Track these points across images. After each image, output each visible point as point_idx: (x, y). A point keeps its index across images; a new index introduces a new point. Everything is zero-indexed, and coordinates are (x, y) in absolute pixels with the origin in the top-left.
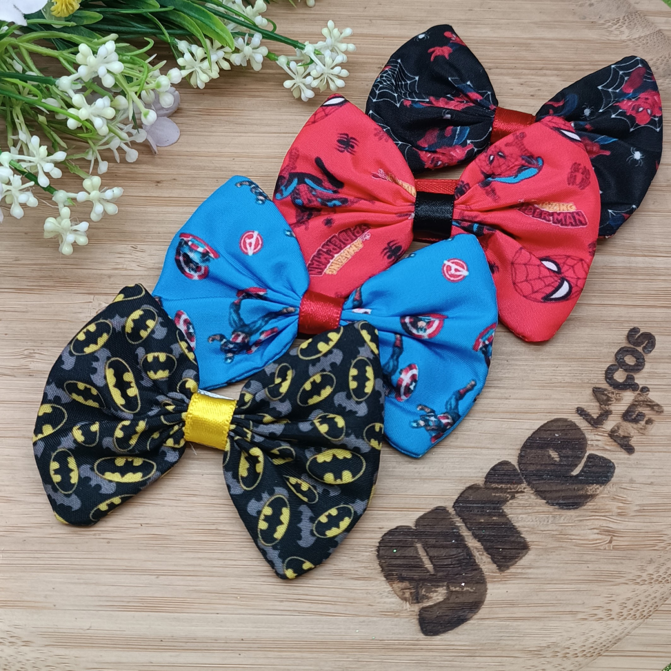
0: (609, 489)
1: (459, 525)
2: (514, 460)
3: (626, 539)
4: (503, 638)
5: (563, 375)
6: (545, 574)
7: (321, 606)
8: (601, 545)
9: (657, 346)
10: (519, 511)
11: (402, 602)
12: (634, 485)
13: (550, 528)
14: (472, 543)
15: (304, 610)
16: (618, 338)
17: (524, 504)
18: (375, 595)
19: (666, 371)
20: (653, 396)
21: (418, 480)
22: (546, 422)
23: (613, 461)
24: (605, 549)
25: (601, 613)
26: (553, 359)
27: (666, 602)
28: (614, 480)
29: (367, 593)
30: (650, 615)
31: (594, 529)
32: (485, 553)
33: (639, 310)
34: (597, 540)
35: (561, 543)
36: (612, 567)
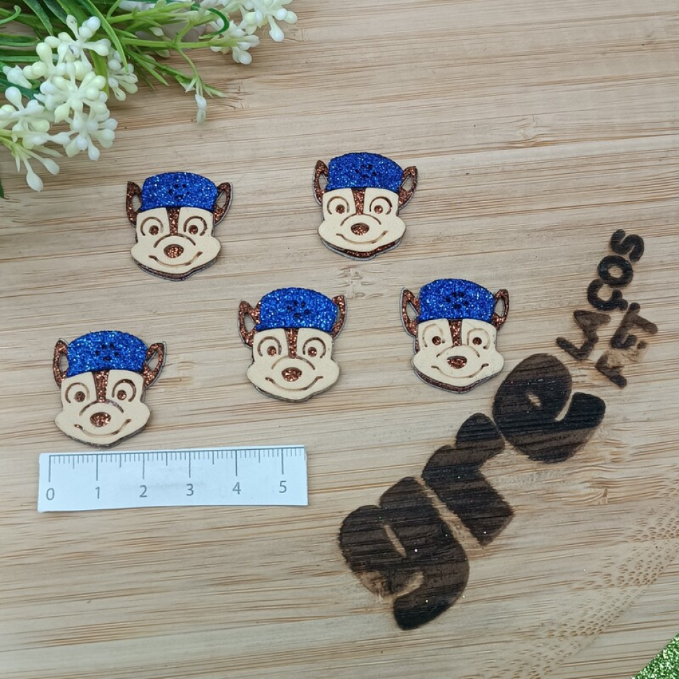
0: (600, 432)
1: (431, 496)
2: (487, 412)
3: (622, 489)
4: (491, 622)
5: (539, 300)
6: (533, 542)
7: (281, 611)
8: (595, 500)
9: (645, 251)
10: (498, 472)
11: (373, 595)
12: (628, 425)
13: (535, 487)
14: (448, 516)
15: (263, 618)
16: (600, 247)
17: (504, 462)
18: (342, 592)
19: (658, 281)
20: (643, 313)
21: (379, 449)
22: (522, 360)
23: (601, 398)
24: (599, 504)
25: (599, 580)
26: (525, 281)
27: (673, 563)
28: (605, 420)
29: (332, 590)
30: (655, 580)
31: (586, 482)
32: (463, 526)
33: (623, 207)
34: (589, 494)
35: (548, 504)
36: (608, 524)
